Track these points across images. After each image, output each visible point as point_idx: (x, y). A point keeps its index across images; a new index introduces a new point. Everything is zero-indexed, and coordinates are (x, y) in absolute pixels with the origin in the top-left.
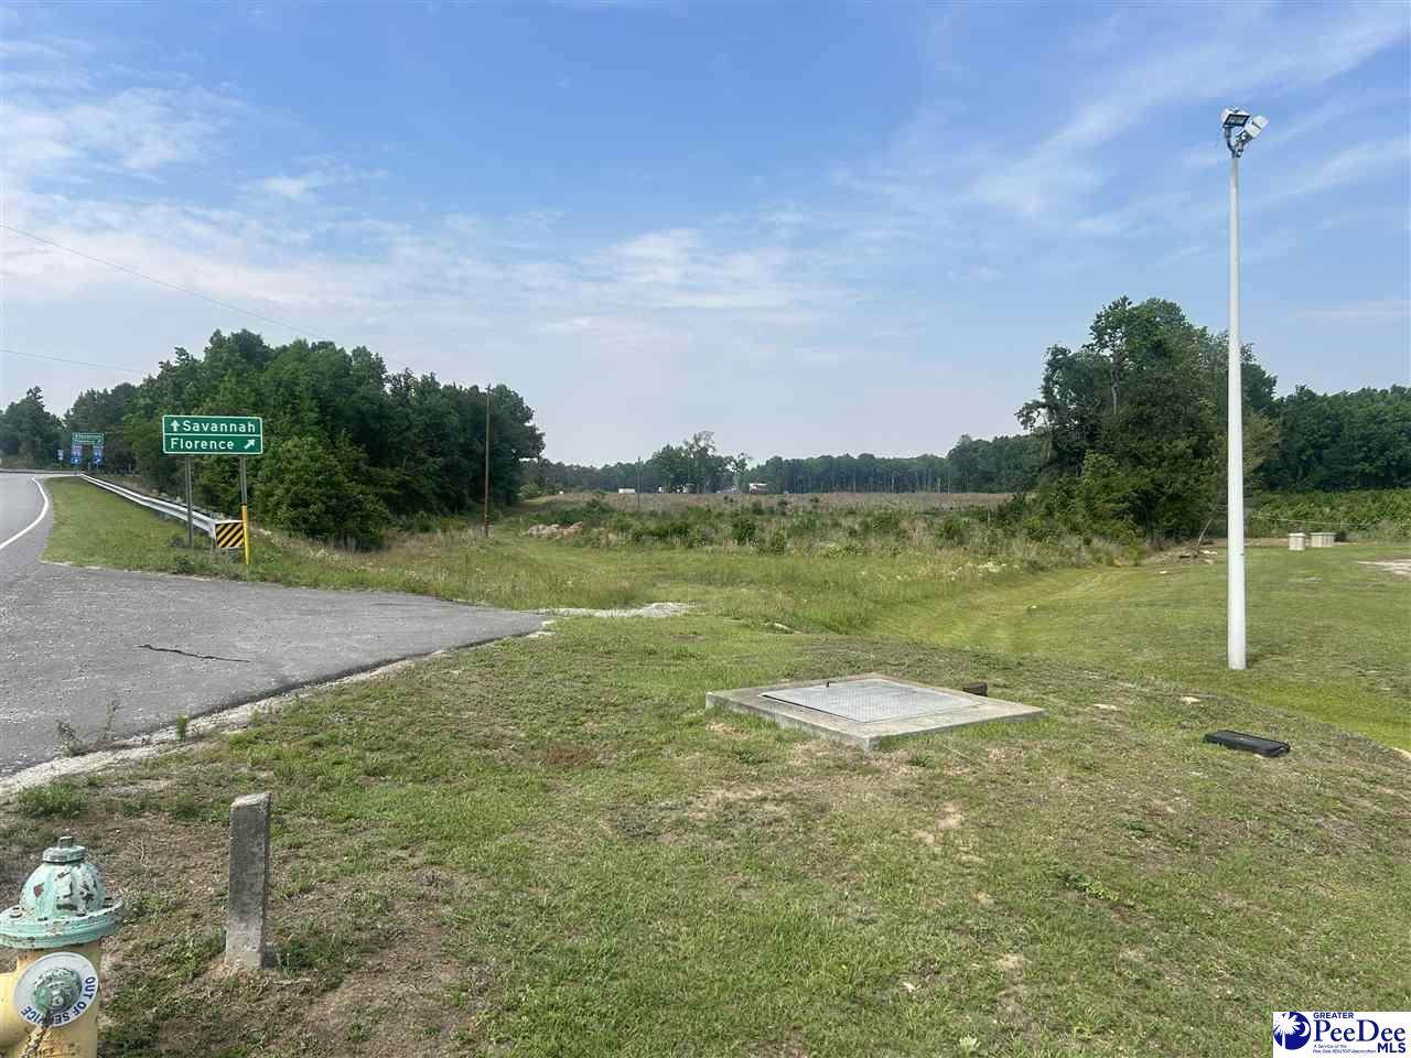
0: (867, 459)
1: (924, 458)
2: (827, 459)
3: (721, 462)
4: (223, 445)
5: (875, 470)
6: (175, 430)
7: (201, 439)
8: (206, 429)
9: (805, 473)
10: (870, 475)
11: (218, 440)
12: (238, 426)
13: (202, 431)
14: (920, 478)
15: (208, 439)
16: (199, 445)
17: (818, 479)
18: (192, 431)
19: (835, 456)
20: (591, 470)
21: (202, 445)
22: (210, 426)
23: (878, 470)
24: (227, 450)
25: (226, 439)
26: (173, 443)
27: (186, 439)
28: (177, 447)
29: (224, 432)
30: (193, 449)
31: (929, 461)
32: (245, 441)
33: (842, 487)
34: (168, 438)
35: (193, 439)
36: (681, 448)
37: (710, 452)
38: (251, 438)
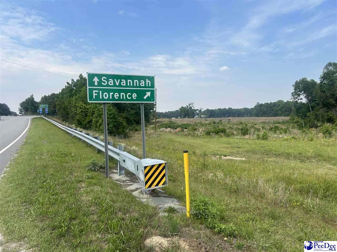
0: (230, 109)
1: (244, 108)
2: (220, 109)
3: (195, 110)
4: (129, 96)
5: (232, 112)
6: (96, 84)
7: (114, 91)
8: (117, 84)
9: (214, 113)
10: (231, 113)
11: (126, 92)
12: (140, 83)
13: (115, 85)
14: (244, 114)
15: (119, 91)
16: (113, 95)
17: (218, 114)
18: (108, 85)
19: (222, 108)
20: (162, 113)
21: (115, 96)
22: (121, 81)
23: (233, 112)
24: (132, 100)
25: (132, 92)
26: (94, 94)
27: (104, 91)
28: (97, 98)
29: (130, 86)
30: (109, 99)
31: (246, 109)
32: (144, 93)
33: (224, 116)
34: (91, 91)
35: (108, 91)
36: (185, 107)
37: (193, 108)
38: (148, 91)
